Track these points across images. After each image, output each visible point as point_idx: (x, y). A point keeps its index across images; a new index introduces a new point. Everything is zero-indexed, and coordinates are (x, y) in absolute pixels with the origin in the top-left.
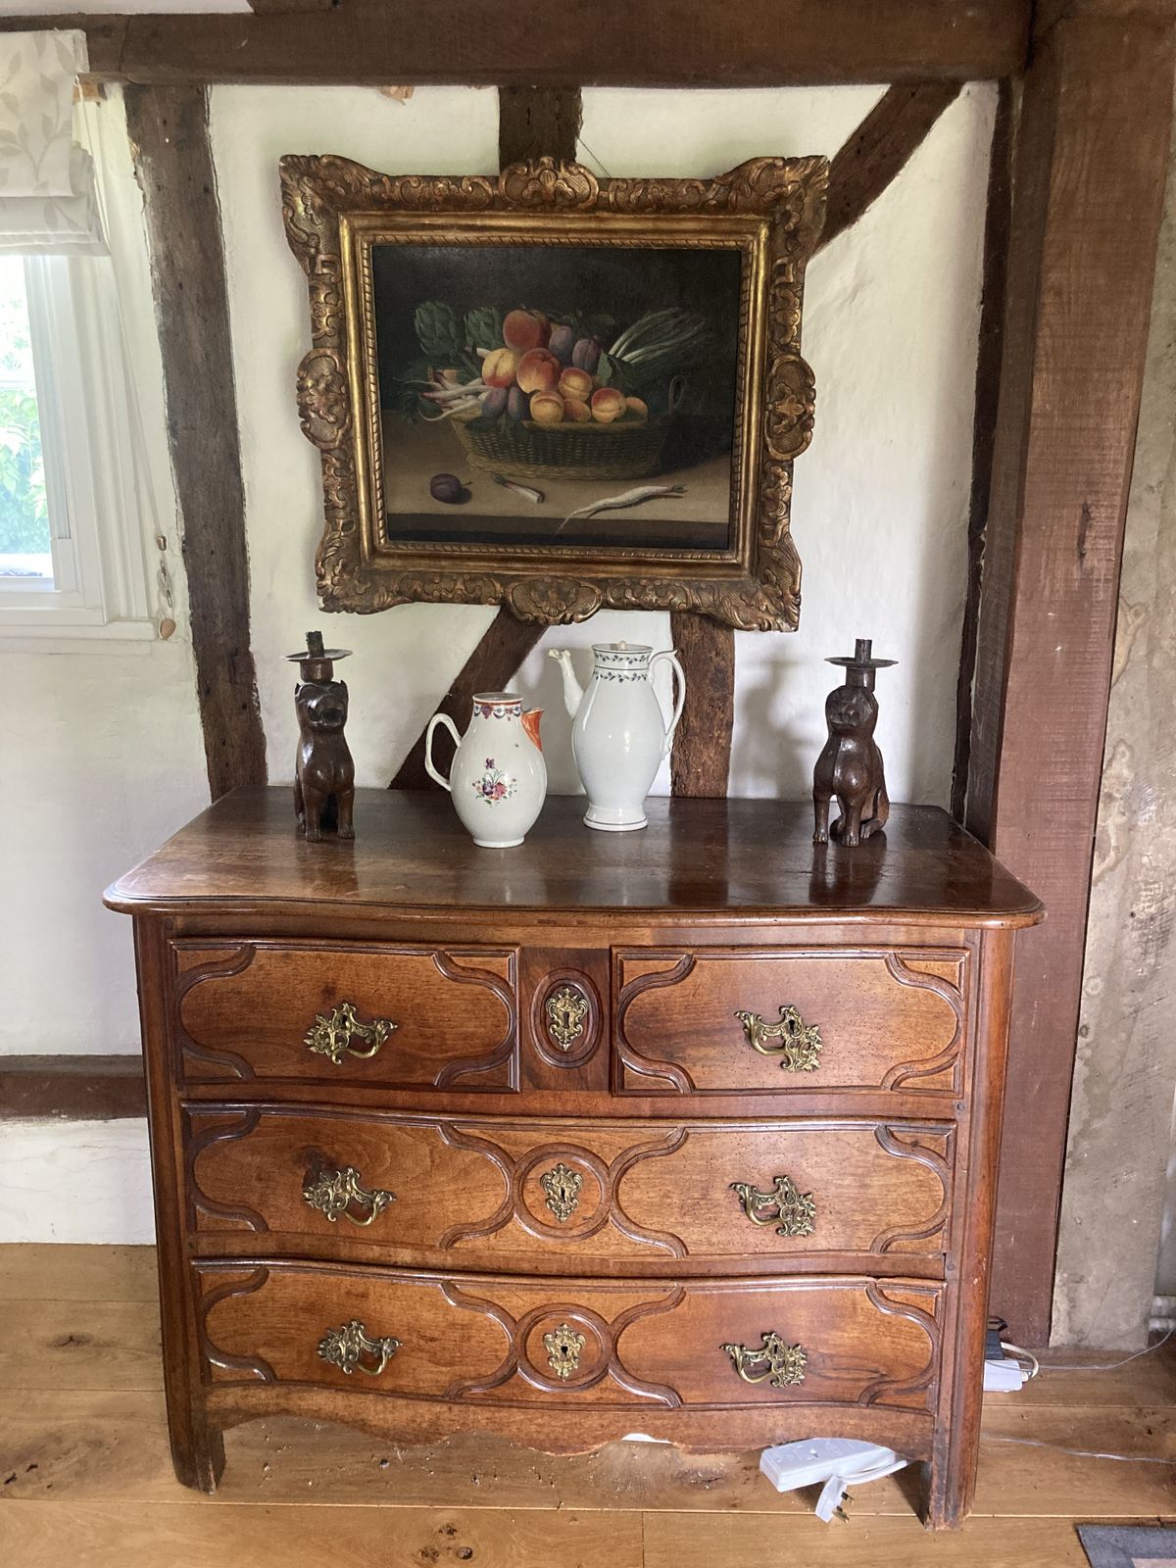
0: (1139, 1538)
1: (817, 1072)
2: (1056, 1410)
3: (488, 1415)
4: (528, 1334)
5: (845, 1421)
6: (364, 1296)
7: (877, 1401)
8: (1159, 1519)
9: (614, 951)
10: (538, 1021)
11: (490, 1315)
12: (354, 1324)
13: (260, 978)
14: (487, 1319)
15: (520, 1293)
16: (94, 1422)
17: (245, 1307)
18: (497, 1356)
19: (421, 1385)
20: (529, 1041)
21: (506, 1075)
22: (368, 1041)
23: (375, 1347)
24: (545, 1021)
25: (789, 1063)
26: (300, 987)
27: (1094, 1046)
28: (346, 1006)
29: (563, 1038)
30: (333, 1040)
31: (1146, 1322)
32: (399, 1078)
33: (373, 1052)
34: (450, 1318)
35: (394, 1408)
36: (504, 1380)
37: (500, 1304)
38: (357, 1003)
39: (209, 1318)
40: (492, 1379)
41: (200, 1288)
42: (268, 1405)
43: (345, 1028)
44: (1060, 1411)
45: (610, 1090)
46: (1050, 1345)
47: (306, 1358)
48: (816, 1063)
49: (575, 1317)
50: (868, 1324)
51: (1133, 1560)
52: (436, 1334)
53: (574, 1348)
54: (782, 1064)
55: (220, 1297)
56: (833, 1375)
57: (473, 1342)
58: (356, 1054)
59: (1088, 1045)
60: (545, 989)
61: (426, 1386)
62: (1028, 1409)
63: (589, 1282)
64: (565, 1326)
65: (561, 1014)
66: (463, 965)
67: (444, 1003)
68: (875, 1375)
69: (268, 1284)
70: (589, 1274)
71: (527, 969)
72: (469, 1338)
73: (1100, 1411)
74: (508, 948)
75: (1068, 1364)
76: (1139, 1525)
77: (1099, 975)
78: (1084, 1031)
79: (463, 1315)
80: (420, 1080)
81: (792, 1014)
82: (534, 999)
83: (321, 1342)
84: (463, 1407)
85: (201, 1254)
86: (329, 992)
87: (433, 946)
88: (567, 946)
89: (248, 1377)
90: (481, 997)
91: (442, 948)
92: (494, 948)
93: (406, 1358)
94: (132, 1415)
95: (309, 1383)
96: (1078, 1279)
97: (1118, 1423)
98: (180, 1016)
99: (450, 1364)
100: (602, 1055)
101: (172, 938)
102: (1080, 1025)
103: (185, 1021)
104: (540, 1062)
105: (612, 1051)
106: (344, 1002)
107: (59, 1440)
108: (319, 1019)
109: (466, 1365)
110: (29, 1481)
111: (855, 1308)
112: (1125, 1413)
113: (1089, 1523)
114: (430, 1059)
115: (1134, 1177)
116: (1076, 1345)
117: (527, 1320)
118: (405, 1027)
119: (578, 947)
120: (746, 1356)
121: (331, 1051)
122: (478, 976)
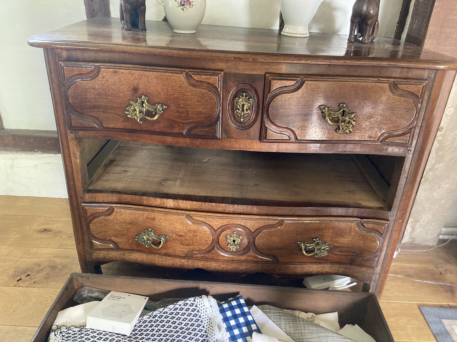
0: (443, 312)
1: (351, 134)
2: (406, 265)
3: (202, 263)
4: (220, 235)
5: (340, 269)
6: (154, 219)
7: (354, 263)
8: (448, 305)
9: (267, 75)
10: (230, 108)
11: (205, 228)
12: (150, 229)
13: (103, 82)
14: (203, 229)
15: (218, 220)
16: (53, 259)
17: (105, 222)
18: (207, 243)
19: (177, 252)
20: (225, 117)
21: (215, 131)
22: (154, 113)
23: (158, 238)
24: (233, 108)
25: (339, 129)
26: (122, 87)
27: (443, 136)
28: (143, 97)
29: (241, 116)
30: (138, 112)
31: (438, 236)
32: (168, 131)
33: (156, 118)
34: (188, 228)
35: (166, 260)
36: (209, 251)
37: (209, 223)
38: (148, 96)
39: (91, 225)
40: (204, 251)
41: (86, 214)
42: (116, 257)
43: (143, 107)
44: (407, 265)
45: (260, 139)
46: (402, 242)
47: (131, 241)
48: (351, 130)
49: (239, 229)
50: (355, 236)
51: (442, 320)
52: (183, 234)
53: (238, 241)
54: (336, 129)
55: (95, 217)
56: (338, 253)
57: (198, 238)
58: (148, 118)
59: (441, 135)
60: (234, 94)
61: (178, 253)
62: (395, 264)
63: (246, 216)
64: (235, 233)
65: (241, 105)
66: (197, 79)
67: (188, 97)
68: (355, 254)
69: (114, 213)
70: (245, 213)
71: (226, 83)
72: (196, 236)
73: (422, 266)
74: (218, 72)
75: (408, 249)
76: (441, 306)
77: (452, 107)
78: (441, 130)
79: (194, 227)
80: (177, 131)
81: (344, 108)
82: (229, 98)
83: (136, 236)
84: (192, 261)
85: (86, 201)
86: (135, 90)
87: (183, 70)
88: (245, 73)
89: (108, 247)
90: (205, 95)
91: (187, 70)
92: (212, 72)
93: (170, 243)
94: (67, 257)
95: (133, 250)
96: (417, 221)
97: (429, 270)
98: (68, 99)
99: (188, 245)
100: (258, 125)
101: (62, 61)
102: (440, 127)
103: (71, 101)
104: (230, 126)
105: (262, 122)
106: (142, 94)
107: (39, 265)
108: (131, 102)
109: (195, 246)
110: (27, 281)
111: (351, 230)
112: (431, 267)
113: (423, 305)
114: (181, 123)
115: (446, 186)
116: (411, 243)
117: (220, 230)
118: (170, 107)
119: (251, 73)
120: (306, 246)
121: (137, 117)
122: (204, 85)
